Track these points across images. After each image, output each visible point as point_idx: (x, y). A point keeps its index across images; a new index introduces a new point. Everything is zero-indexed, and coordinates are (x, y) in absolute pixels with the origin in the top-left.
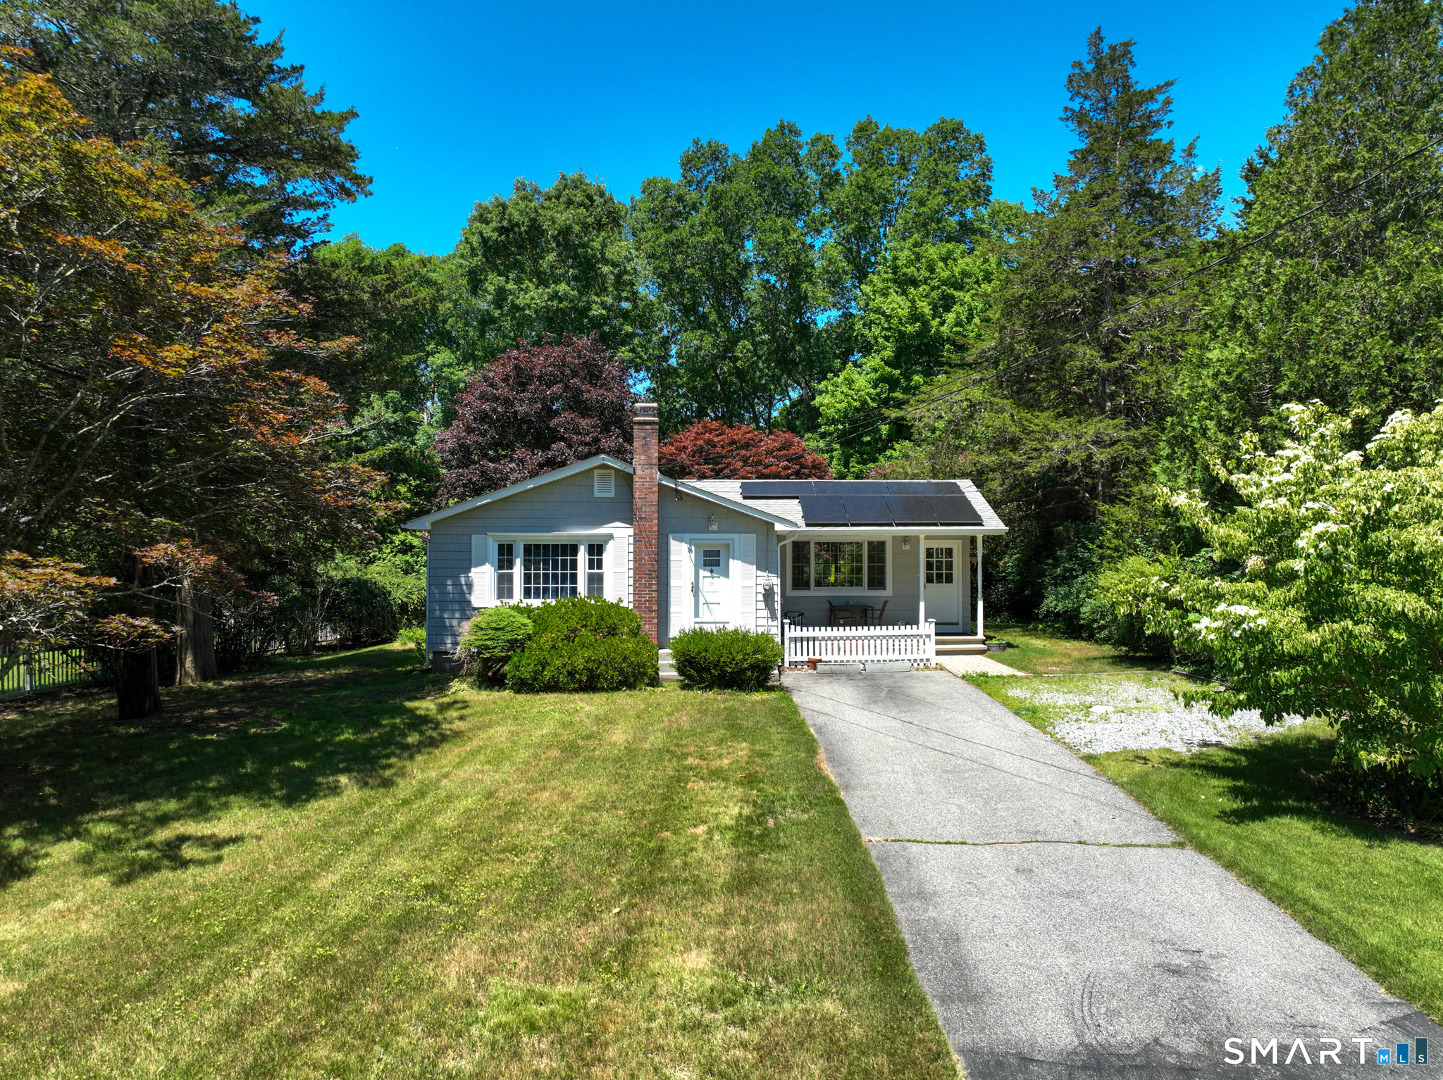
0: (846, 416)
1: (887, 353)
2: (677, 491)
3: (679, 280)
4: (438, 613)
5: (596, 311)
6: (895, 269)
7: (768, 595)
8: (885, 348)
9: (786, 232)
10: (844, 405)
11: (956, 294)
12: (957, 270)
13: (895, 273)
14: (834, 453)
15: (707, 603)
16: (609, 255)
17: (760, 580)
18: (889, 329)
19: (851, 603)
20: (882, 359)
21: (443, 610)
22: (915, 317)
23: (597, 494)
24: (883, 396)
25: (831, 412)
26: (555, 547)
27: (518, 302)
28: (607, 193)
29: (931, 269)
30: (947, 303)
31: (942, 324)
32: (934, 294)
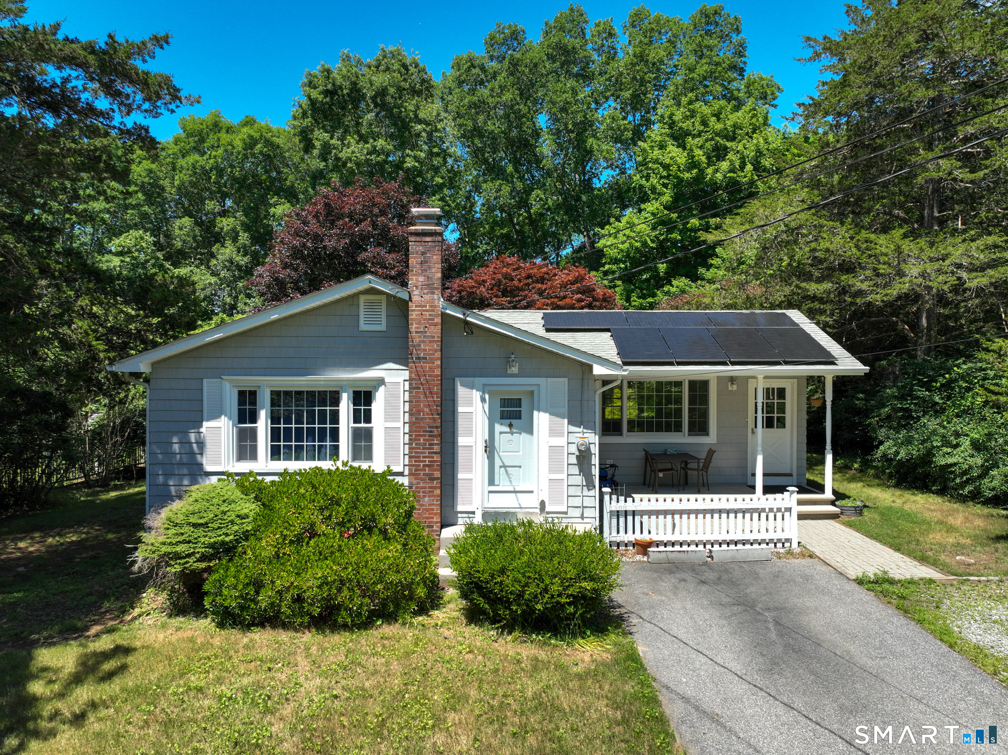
0: (628, 256)
1: (667, 198)
2: (467, 323)
3: (481, 136)
4: (161, 479)
5: (410, 163)
6: (672, 124)
7: (583, 457)
8: (664, 194)
9: (575, 92)
10: (627, 245)
11: (729, 144)
12: (729, 123)
13: (671, 128)
14: (617, 289)
15: (504, 466)
16: (422, 115)
17: (572, 438)
18: (667, 177)
19: (670, 451)
20: (661, 204)
21: (167, 475)
22: (693, 164)
23: (363, 327)
24: (662, 238)
25: (612, 253)
26: (311, 394)
27: (340, 155)
28: (421, 65)
29: (704, 123)
30: (719, 153)
31: (717, 171)
32: (708, 145)
